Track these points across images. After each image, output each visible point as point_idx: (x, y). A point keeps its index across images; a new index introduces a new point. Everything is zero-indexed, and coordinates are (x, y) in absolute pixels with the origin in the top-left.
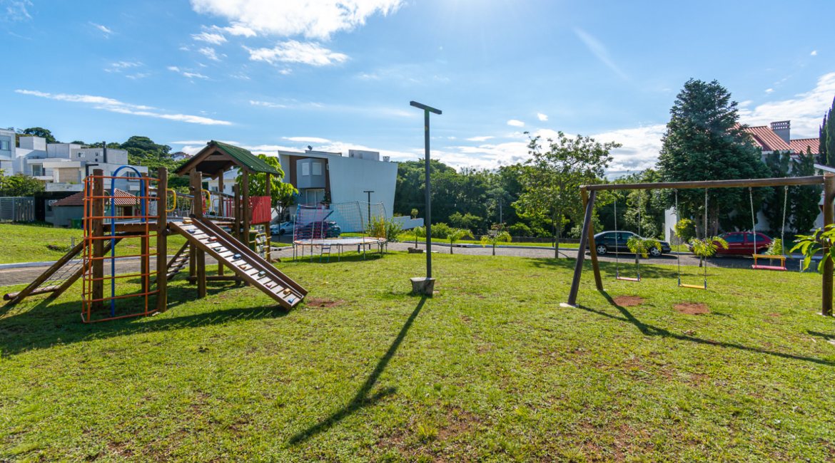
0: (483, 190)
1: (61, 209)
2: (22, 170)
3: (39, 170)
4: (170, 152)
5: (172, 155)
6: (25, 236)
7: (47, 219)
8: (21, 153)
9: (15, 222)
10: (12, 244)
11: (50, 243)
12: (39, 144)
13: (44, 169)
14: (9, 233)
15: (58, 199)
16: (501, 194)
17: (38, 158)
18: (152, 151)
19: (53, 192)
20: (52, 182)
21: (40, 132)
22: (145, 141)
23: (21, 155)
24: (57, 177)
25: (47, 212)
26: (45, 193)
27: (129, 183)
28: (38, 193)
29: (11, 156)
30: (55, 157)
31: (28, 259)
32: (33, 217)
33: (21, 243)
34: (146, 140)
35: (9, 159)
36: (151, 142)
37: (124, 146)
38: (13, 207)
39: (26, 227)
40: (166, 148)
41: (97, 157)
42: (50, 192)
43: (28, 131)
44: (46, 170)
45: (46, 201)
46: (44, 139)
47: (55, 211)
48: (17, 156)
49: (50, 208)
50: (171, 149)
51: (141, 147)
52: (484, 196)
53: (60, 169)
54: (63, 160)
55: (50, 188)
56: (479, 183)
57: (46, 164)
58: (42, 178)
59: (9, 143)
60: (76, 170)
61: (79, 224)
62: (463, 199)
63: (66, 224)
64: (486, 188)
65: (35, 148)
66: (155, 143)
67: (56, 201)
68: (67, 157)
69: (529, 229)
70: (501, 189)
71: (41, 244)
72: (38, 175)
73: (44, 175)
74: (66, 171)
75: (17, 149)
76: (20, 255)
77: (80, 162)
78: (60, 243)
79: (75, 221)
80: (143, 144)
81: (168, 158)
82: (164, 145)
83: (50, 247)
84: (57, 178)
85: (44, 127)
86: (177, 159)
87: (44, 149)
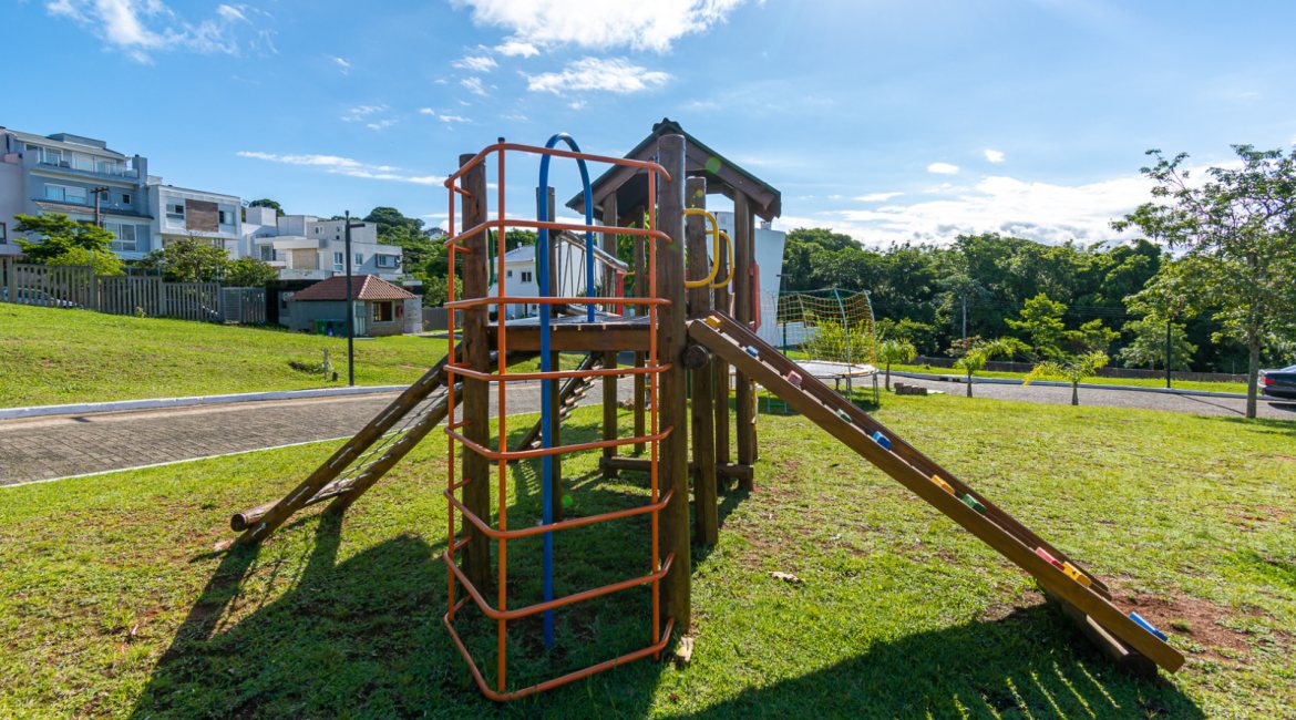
0: (926, 278)
1: (300, 305)
2: (249, 253)
3: (269, 252)
4: (423, 229)
5: (426, 233)
6: (257, 346)
7: (282, 320)
8: (248, 230)
9: (243, 324)
10: (240, 359)
11: (293, 358)
12: (268, 216)
13: (274, 251)
14: (236, 341)
15: (295, 290)
16: (964, 285)
17: (267, 236)
18: (400, 227)
19: (289, 281)
20: (284, 267)
21: (267, 204)
22: (391, 213)
23: (248, 233)
24: (290, 261)
25: (281, 310)
26: (279, 282)
27: (379, 271)
28: (269, 282)
29: (236, 233)
30: (287, 234)
31: (263, 385)
32: (263, 317)
33: (254, 357)
34: (394, 213)
35: (234, 237)
36: (399, 215)
37: (368, 220)
38: (240, 303)
39: (257, 331)
40: (418, 223)
41: (338, 234)
42: (284, 281)
43: (255, 204)
44: (277, 252)
45: (280, 293)
46: (274, 211)
47: (292, 308)
48: (243, 234)
49: (285, 304)
50: (423, 224)
51: (387, 222)
52: (926, 289)
53: (294, 250)
54: (297, 238)
55: (283, 276)
56: (919, 266)
57: (278, 244)
58: (272, 264)
59: (234, 214)
60: (311, 253)
61: (323, 328)
62: (888, 294)
63: (306, 327)
64: (931, 276)
65: (264, 223)
66: (405, 216)
67: (292, 294)
68: (302, 235)
69: (1030, 348)
70: (963, 277)
71: (280, 360)
72: (268, 259)
73: (274, 259)
74: (302, 254)
75: (243, 224)
76: (252, 378)
77: (317, 241)
78: (307, 357)
79: (319, 323)
80: (390, 218)
81: (421, 236)
82: (415, 218)
83: (294, 365)
84: (290, 263)
85: (272, 199)
86: (433, 238)
87: (274, 224)
